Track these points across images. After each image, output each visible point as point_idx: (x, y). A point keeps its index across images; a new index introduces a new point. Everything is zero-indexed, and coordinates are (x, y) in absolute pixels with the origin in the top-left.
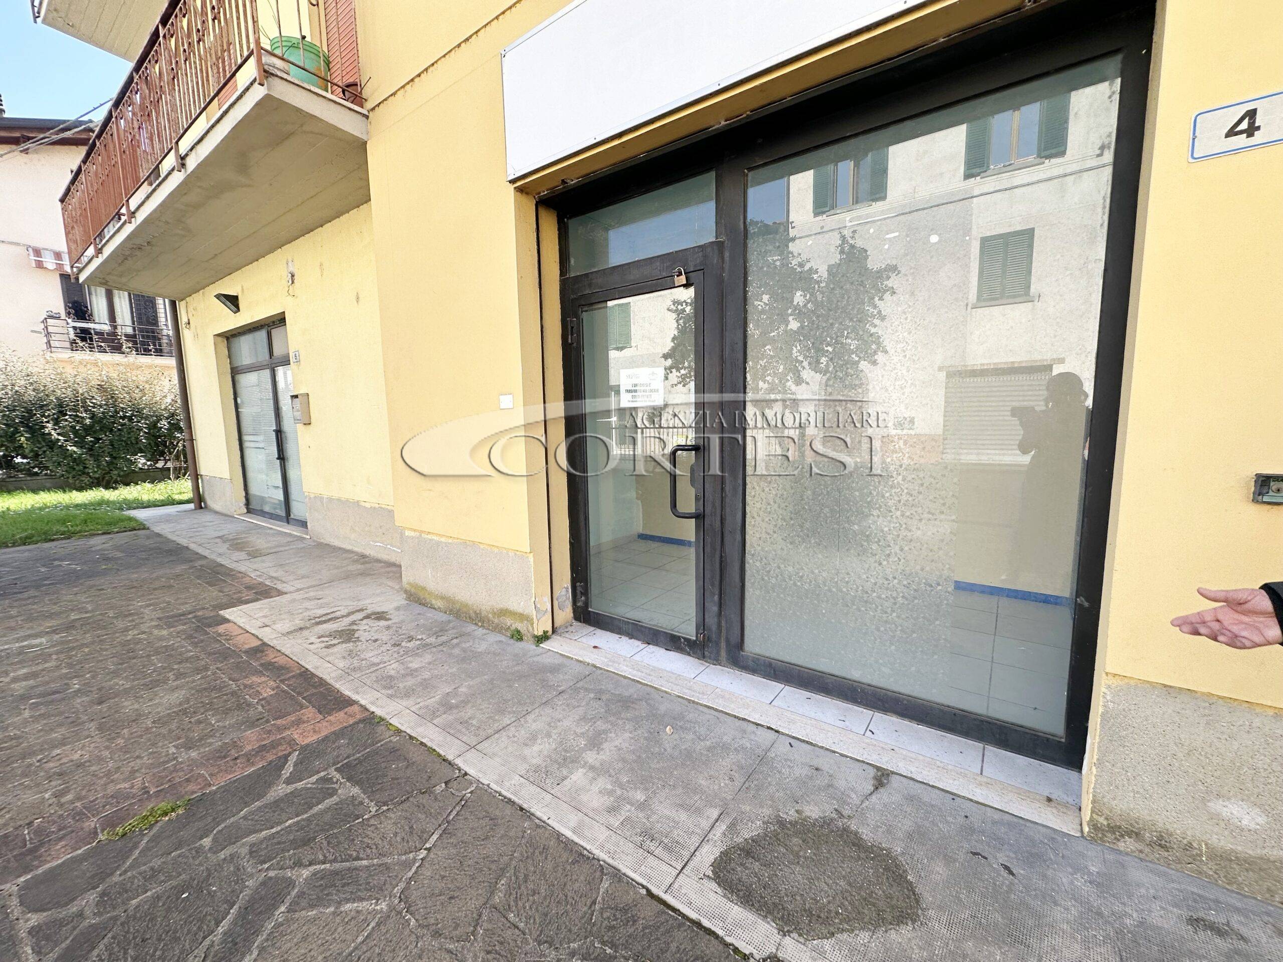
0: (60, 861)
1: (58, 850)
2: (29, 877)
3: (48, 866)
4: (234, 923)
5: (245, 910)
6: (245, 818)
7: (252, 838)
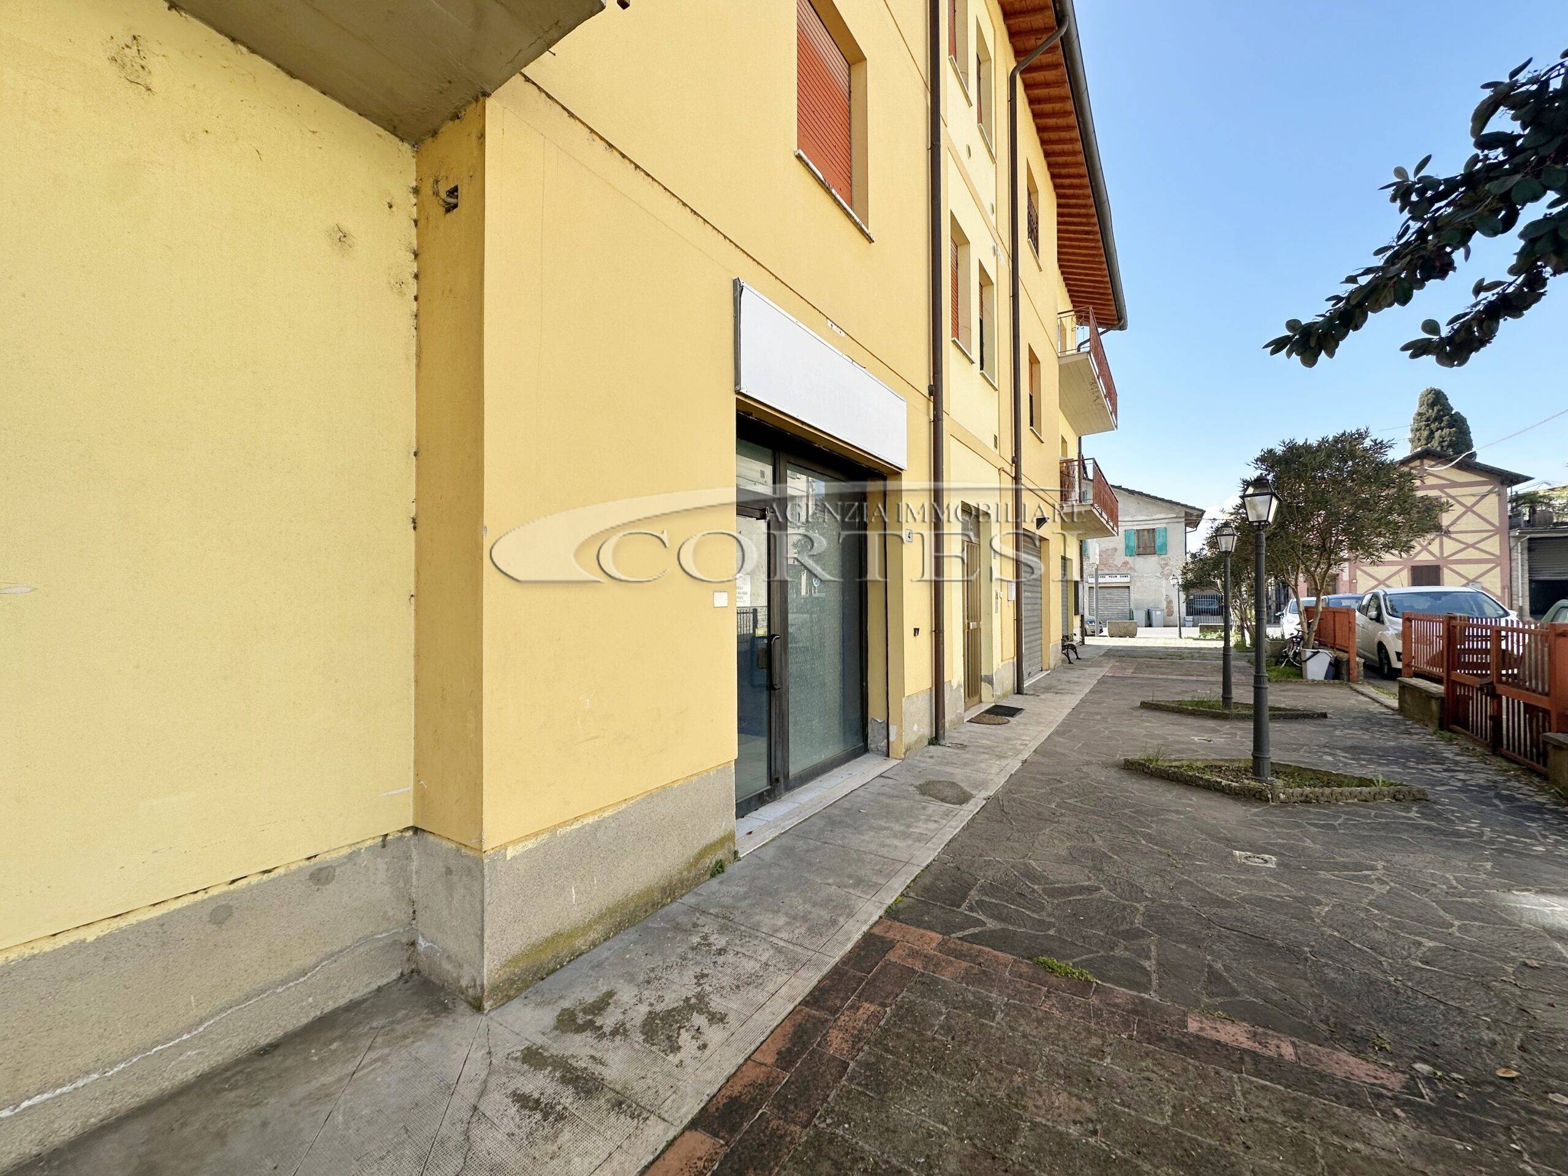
0: (1123, 989)
1: (1121, 998)
2: (1143, 995)
3: (1131, 992)
4: (1075, 895)
5: (1069, 895)
6: (1025, 926)
7: (1035, 916)
